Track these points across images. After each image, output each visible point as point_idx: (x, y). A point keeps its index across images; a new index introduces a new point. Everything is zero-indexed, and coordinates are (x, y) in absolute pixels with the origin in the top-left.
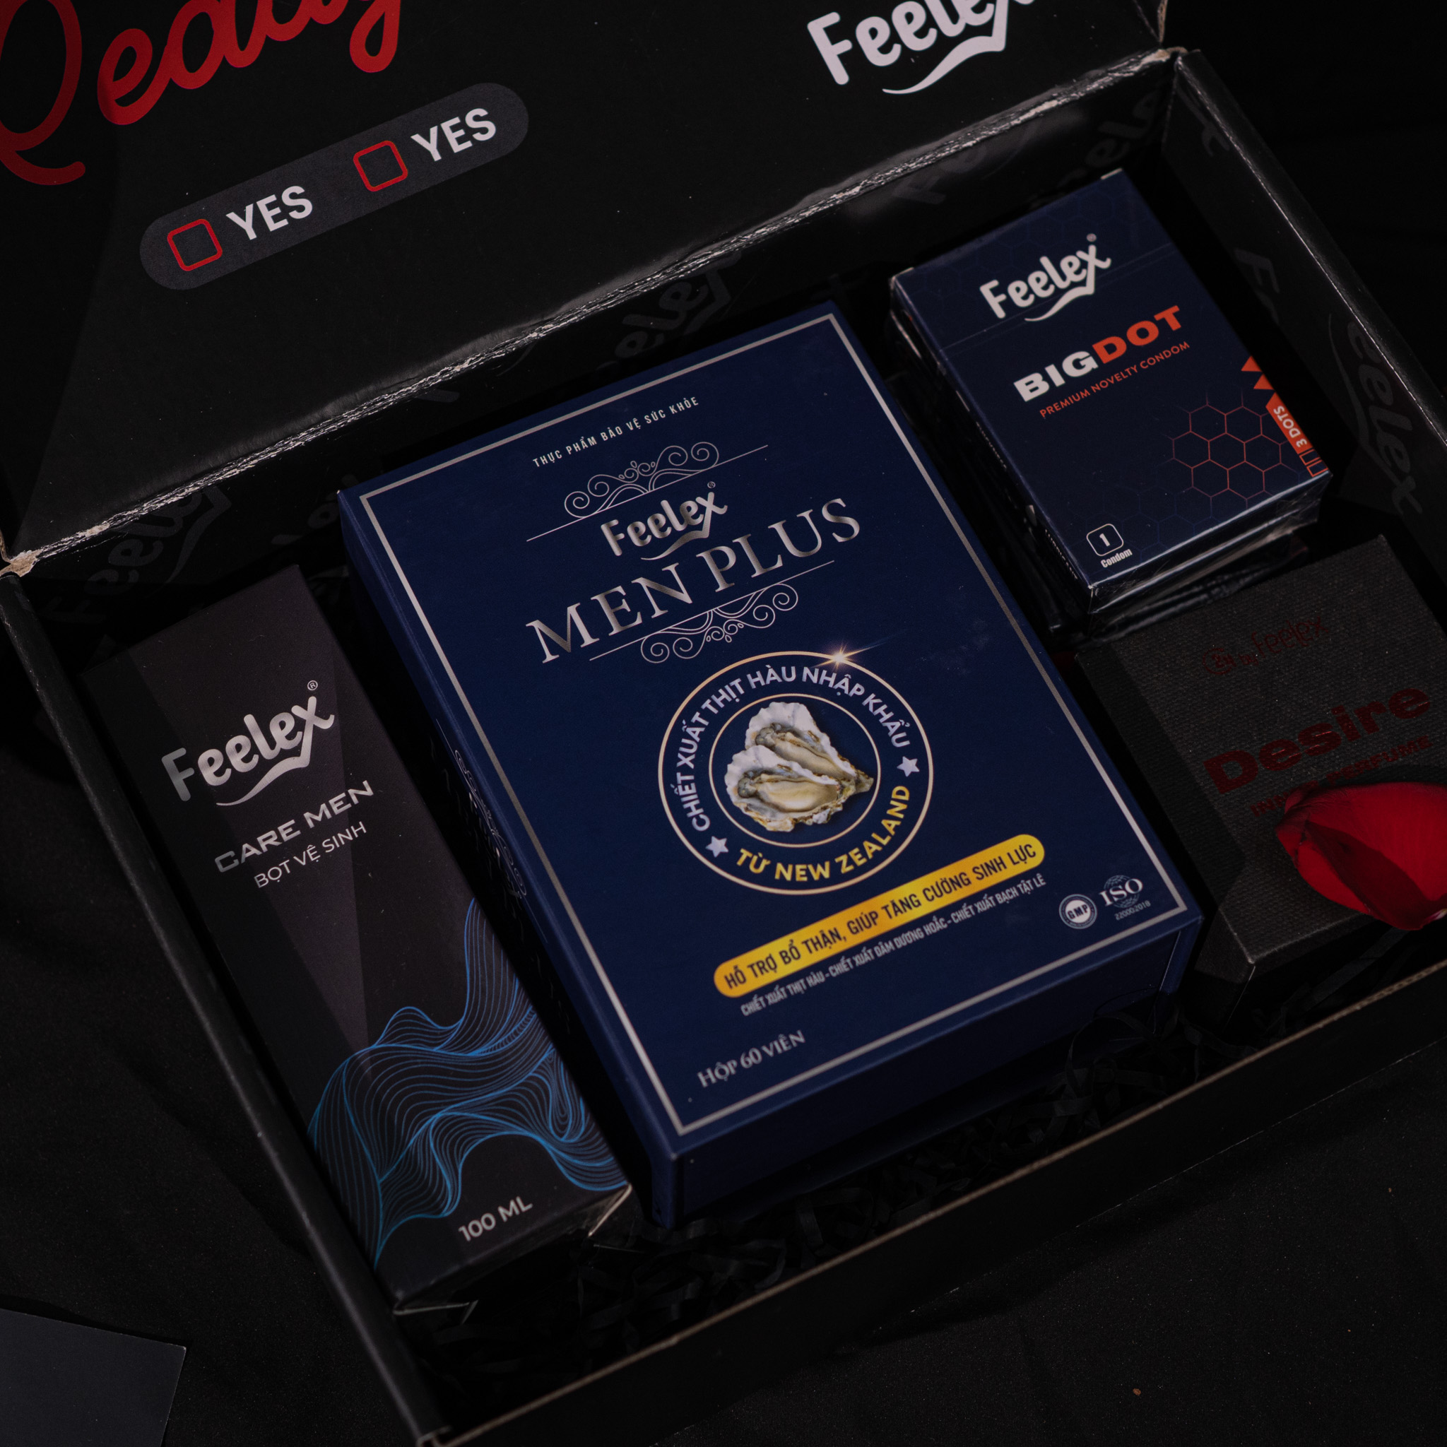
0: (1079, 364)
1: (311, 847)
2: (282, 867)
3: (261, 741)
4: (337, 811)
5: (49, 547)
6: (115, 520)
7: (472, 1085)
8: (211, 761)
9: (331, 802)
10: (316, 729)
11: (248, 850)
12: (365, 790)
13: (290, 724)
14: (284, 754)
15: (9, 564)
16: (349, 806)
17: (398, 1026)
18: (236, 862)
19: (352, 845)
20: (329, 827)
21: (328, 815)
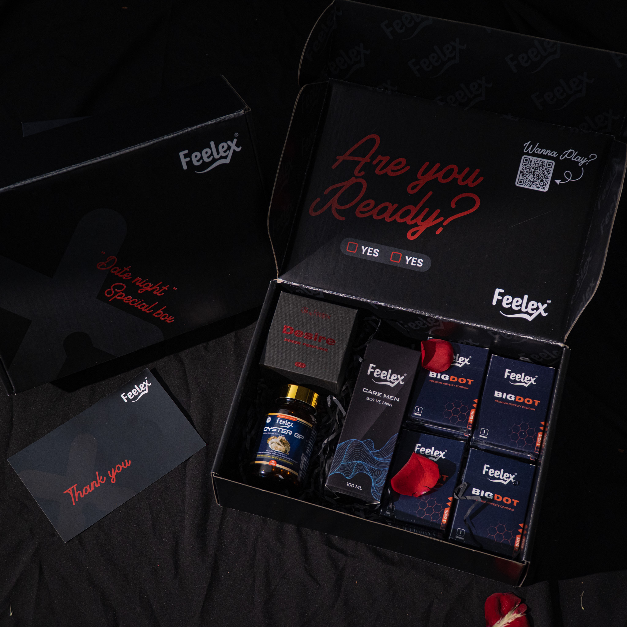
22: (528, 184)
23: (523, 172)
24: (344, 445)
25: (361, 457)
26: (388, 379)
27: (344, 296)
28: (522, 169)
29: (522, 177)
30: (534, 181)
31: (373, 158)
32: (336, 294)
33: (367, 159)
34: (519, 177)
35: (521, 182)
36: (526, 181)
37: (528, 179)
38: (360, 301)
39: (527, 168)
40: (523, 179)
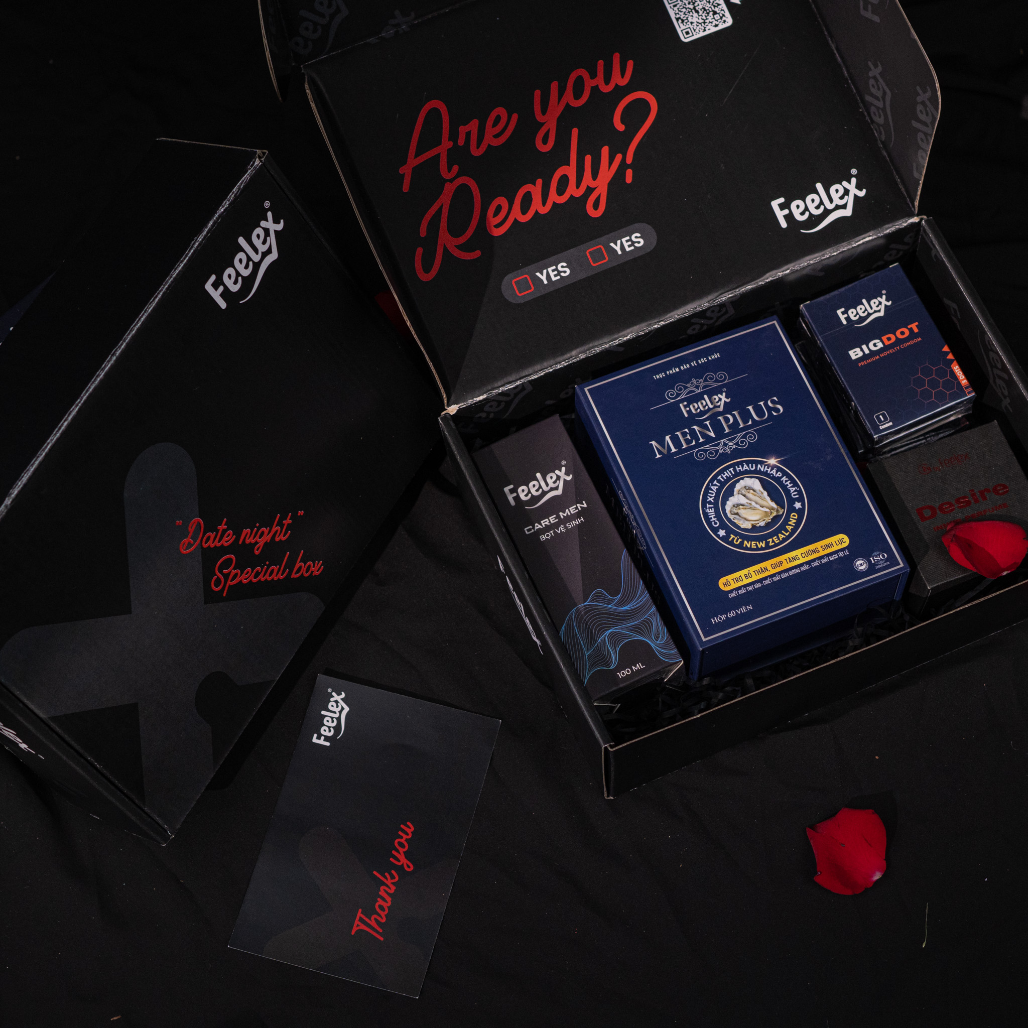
0: (876, 345)
1: (562, 526)
2: (551, 533)
3: (543, 484)
4: (572, 513)
5: (463, 404)
6: (489, 394)
7: (623, 620)
8: (523, 491)
9: (570, 509)
10: (565, 480)
11: (537, 526)
12: (584, 505)
13: (555, 478)
14: (552, 489)
15: (447, 409)
16: (577, 510)
17: (595, 596)
18: (533, 530)
19: (579, 526)
20: (569, 519)
21: (569, 514)
22: (700, 30)
23: (680, 18)
24: (567, 626)
25: (605, 624)
26: (545, 489)
27: (566, 364)
28: (676, 14)
29: (684, 25)
30: (704, 20)
31: (454, 136)
32: (551, 370)
33: (447, 143)
34: (680, 28)
35: (687, 33)
36: (693, 28)
37: (694, 23)
38: (594, 355)
39: (681, 9)
40: (687, 26)
